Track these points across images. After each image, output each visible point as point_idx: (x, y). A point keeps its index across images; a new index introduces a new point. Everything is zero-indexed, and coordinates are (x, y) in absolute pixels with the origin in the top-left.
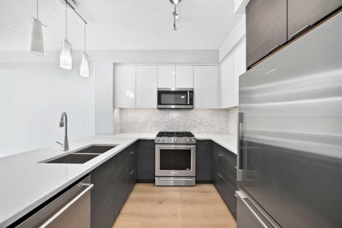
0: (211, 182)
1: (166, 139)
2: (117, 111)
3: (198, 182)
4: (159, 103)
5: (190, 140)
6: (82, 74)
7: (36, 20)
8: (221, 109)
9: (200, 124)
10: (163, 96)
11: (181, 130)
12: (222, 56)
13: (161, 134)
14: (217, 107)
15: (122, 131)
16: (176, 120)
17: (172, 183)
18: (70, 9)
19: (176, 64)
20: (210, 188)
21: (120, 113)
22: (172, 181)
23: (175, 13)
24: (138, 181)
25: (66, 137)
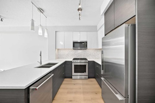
0: (94, 78)
1: (77, 61)
2: (57, 50)
3: (89, 78)
4: (74, 47)
5: (86, 61)
6: (45, 37)
7: (32, 19)
8: (98, 49)
9: (90, 55)
10: (75, 44)
11: (82, 57)
12: (98, 28)
13: (74, 59)
14: (96, 48)
15: (58, 58)
16: (80, 53)
17: (79, 78)
18: (42, 13)
19: (80, 31)
20: (94, 80)
21: (58, 51)
22: (79, 77)
23: (80, 15)
24: (66, 77)
25: (41, 60)
